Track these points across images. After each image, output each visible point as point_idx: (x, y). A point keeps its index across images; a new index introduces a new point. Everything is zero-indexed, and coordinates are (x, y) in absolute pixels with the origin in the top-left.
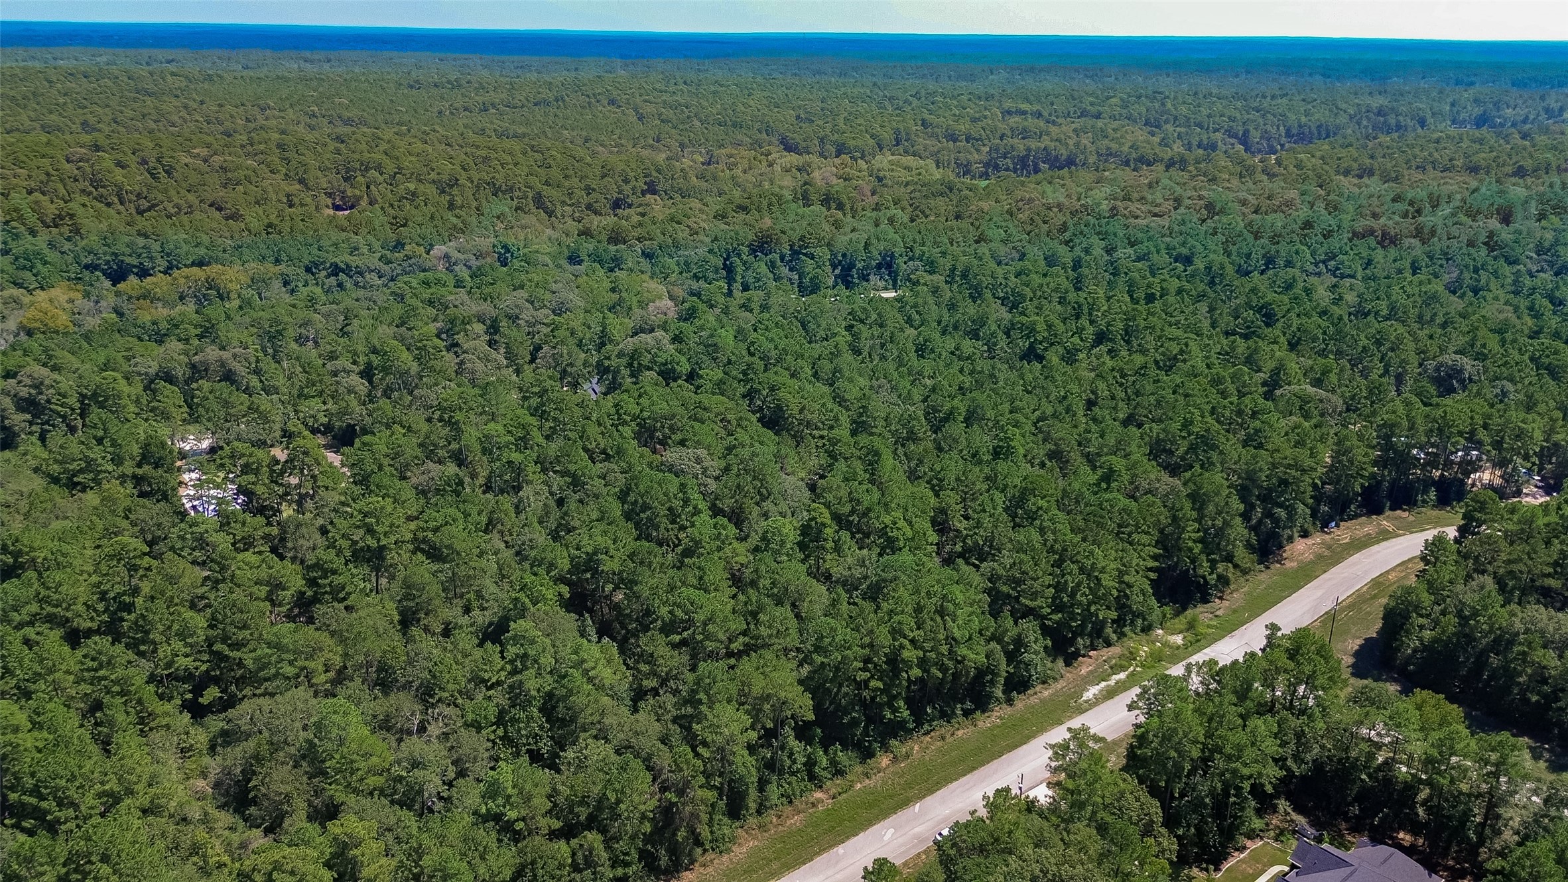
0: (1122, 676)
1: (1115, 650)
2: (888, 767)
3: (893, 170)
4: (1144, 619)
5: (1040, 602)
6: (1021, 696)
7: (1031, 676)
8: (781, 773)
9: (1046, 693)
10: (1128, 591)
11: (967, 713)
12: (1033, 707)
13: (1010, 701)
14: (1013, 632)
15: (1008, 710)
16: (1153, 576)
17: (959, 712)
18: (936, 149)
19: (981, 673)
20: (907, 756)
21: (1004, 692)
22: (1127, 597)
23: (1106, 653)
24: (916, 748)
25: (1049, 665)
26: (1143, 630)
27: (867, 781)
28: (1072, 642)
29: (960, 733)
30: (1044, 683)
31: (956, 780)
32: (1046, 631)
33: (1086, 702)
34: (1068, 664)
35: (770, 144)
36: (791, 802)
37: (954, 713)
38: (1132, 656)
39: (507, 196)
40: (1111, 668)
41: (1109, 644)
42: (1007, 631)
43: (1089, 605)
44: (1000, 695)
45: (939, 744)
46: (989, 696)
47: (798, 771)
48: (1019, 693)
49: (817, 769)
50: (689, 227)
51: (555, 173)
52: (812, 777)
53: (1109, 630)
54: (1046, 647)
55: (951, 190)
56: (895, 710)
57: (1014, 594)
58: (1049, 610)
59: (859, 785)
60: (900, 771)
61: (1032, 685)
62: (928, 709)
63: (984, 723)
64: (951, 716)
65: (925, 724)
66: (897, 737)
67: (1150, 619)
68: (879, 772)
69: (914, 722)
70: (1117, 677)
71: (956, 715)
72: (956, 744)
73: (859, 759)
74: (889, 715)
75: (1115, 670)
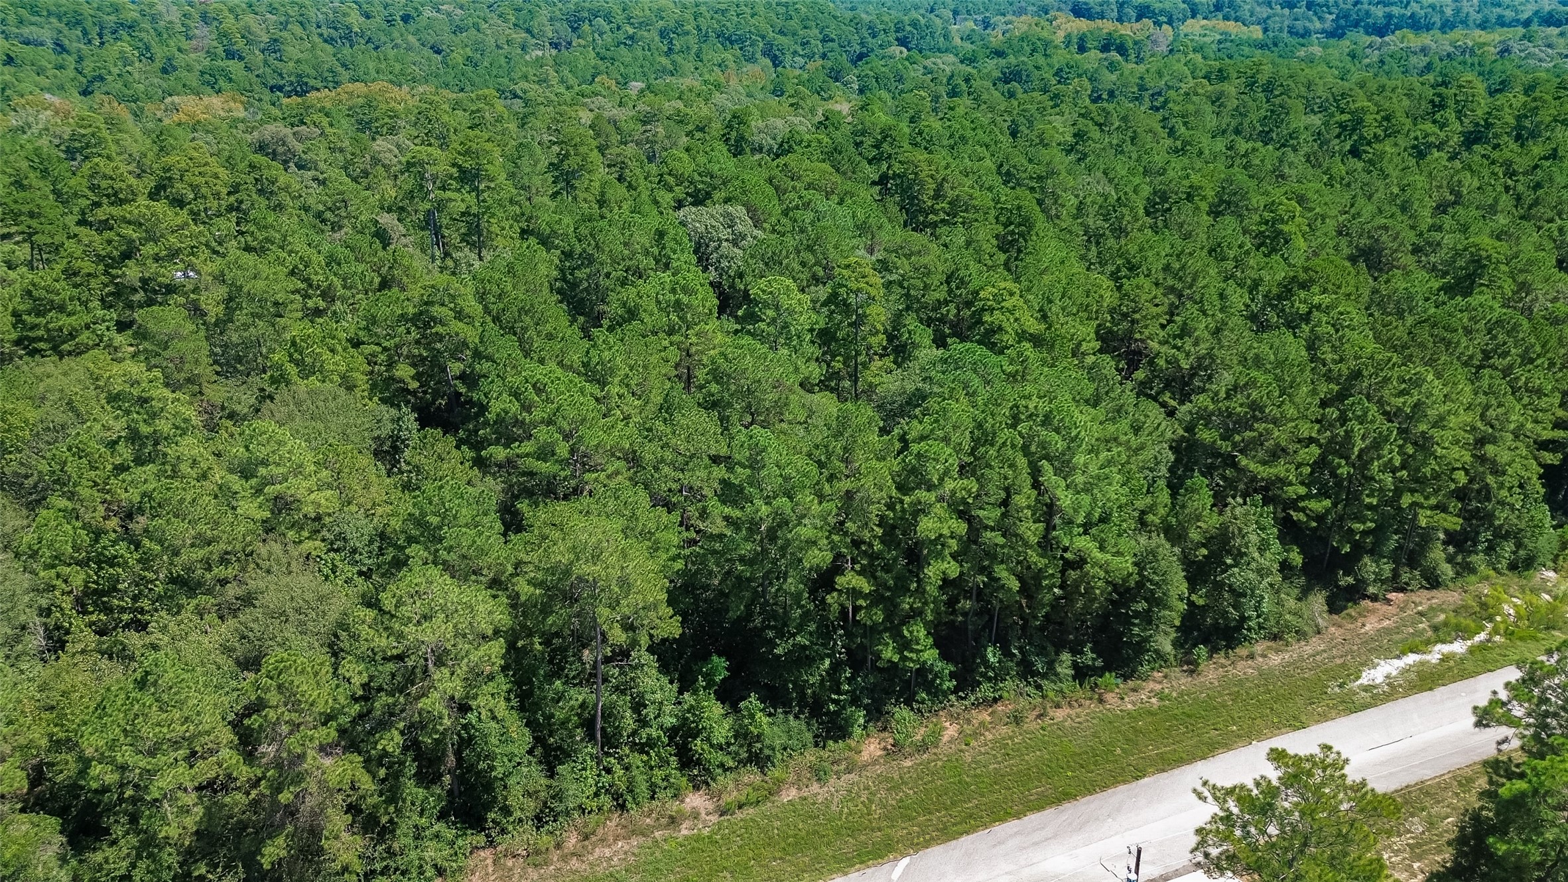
0: (1458, 647)
1: (1448, 597)
2: (875, 762)
3: (1205, 35)
4: (1519, 545)
5: (1280, 469)
6: (1220, 658)
7: (1244, 619)
8: (610, 741)
9: (1275, 660)
10: (1490, 480)
11: (1081, 674)
12: (1241, 683)
13: (1191, 666)
14: (1212, 521)
15: (1178, 682)
16: (1550, 458)
17: (1064, 667)
18: (1265, 16)
19: (1123, 593)
20: (923, 747)
21: (1176, 644)
22: (1486, 493)
23: (1423, 599)
24: (951, 731)
25: (1291, 603)
26: (1513, 567)
27: (815, 787)
28: (1349, 563)
29: (1059, 714)
30: (1275, 637)
31: (1018, 816)
32: (1290, 531)
33: (1366, 689)
34: (1334, 607)
35: (1059, 9)
36: (622, 807)
37: (1051, 670)
38: (1485, 611)
39: (736, 47)
40: (1436, 629)
41: (1433, 582)
42: (1198, 518)
43: (1398, 493)
44: (1167, 647)
45: (1004, 730)
46: (1141, 647)
47: (651, 743)
48: (1214, 650)
49: (698, 745)
50: (925, 68)
51: (794, 24)
52: (687, 760)
53: (1437, 554)
54: (1285, 567)
55: (1276, 45)
56: (905, 645)
57: (1225, 446)
58: (1302, 491)
59: (793, 793)
60: (896, 777)
61: (1247, 639)
62: (992, 655)
63: (1120, 702)
64: (1044, 676)
65: (979, 683)
66: (908, 703)
67: (1531, 546)
68: (849, 771)
69: (952, 675)
70: (1446, 648)
71: (1057, 675)
72: (1044, 736)
73: (809, 737)
74: (889, 653)
75: (1442, 633)
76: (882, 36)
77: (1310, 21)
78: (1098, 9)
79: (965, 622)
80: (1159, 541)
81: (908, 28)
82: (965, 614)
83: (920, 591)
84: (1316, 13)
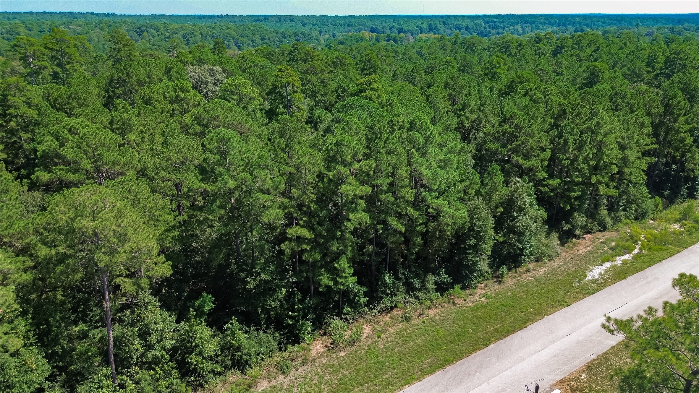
0: (627, 257)
1: (613, 234)
2: (321, 356)
4: (638, 206)
5: (533, 163)
6: (512, 274)
7: (523, 249)
8: (122, 364)
9: (540, 272)
10: (626, 170)
11: (441, 288)
12: (527, 285)
13: (499, 279)
14: (503, 191)
15: (494, 288)
16: (649, 160)
17: (431, 286)
19: (462, 234)
20: (351, 342)
21: (490, 266)
23: (602, 237)
24: (367, 330)
25: (543, 240)
27: (281, 378)
28: (567, 216)
29: (432, 312)
30: (537, 260)
31: (419, 379)
32: (541, 197)
33: (593, 281)
34: (562, 242)
37: (424, 288)
38: (633, 239)
41: (603, 228)
42: (496, 189)
43: (590, 175)
44: (486, 268)
45: (400, 326)
46: (471, 268)
48: (510, 269)
49: (193, 358)
52: (186, 371)
53: (604, 212)
54: (541, 217)
58: (545, 174)
59: (266, 384)
60: (336, 364)
61: (525, 262)
62: (388, 279)
63: (464, 302)
64: (420, 290)
65: (382, 298)
66: (339, 315)
67: (643, 207)
68: (303, 364)
69: (365, 294)
70: (622, 258)
71: (426, 289)
72: (425, 326)
73: (274, 344)
74: (325, 280)
75: (617, 251)
76: (288, 38)
77: (468, 35)
78: (382, 30)
79: (370, 261)
80: (478, 201)
81: (300, 35)
82: (370, 255)
83: (342, 239)
84: (469, 32)
